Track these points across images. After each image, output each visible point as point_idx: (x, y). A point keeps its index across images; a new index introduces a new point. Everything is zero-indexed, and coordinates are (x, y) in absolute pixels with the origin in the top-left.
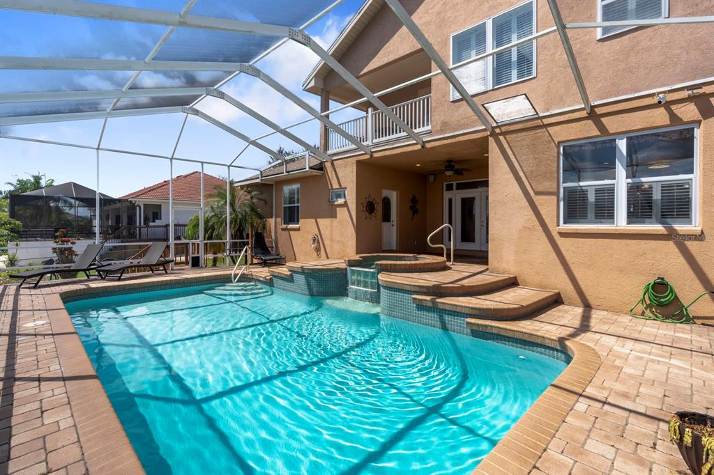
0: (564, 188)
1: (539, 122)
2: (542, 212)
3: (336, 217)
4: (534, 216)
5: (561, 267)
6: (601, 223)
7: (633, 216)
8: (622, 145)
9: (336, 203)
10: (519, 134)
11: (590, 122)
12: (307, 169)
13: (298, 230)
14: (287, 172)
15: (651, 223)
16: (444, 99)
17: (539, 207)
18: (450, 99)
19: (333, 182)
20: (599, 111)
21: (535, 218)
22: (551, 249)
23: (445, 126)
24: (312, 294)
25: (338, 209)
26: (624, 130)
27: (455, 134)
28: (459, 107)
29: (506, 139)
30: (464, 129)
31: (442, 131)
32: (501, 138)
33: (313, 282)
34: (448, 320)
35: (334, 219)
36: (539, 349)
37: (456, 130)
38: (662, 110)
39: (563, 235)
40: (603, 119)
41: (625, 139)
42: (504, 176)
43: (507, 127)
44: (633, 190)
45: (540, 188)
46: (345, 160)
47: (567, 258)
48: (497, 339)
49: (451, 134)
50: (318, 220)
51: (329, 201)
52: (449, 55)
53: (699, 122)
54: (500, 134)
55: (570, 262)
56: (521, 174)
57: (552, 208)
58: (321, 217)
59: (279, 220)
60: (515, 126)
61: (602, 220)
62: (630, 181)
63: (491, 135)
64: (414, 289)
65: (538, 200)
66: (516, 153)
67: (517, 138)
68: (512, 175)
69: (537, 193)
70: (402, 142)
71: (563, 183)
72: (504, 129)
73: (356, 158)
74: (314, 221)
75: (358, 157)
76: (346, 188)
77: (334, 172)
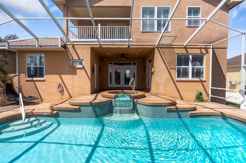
0: (177, 67)
1: (171, 46)
2: (172, 75)
3: (76, 74)
4: (169, 75)
5: (177, 91)
6: (184, 78)
7: (193, 76)
8: (191, 57)
9: (76, 67)
10: (165, 49)
11: (184, 49)
12: (60, 46)
13: (44, 81)
14: (38, 46)
15: (194, 78)
16: (138, 30)
17: (171, 73)
18: (141, 30)
19: (73, 56)
20: (187, 47)
21: (170, 76)
22: (174, 85)
23: (138, 40)
24: (97, 116)
25: (77, 70)
26: (192, 53)
27: (143, 44)
28: (145, 34)
29: (161, 50)
30: (146, 43)
31: (137, 42)
32: (160, 49)
33: (97, 110)
34: (181, 114)
35: (74, 76)
36: (212, 117)
37: (143, 43)
38: (199, 50)
39: (177, 81)
40: (187, 49)
41: (191, 56)
42: (160, 62)
43: (162, 46)
44: (193, 69)
45: (172, 67)
46: (83, 46)
47: (178, 88)
48: (199, 117)
49: (141, 44)
50: (62, 76)
51: (70, 66)
52: (140, 14)
53: (205, 54)
54: (159, 48)
55: (179, 89)
56: (166, 62)
57: (174, 73)
58: (64, 74)
59: (23, 75)
60: (165, 46)
61: (184, 77)
62: (192, 67)
63: (156, 48)
64: (166, 105)
65: (171, 70)
66: (164, 55)
67: (165, 50)
68: (163, 62)
69: (171, 69)
70: (118, 43)
71: (177, 66)
72: (161, 46)
73: (90, 46)
74: (58, 76)
75: (92, 46)
76: (83, 60)
77: (74, 51)
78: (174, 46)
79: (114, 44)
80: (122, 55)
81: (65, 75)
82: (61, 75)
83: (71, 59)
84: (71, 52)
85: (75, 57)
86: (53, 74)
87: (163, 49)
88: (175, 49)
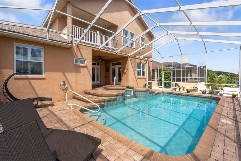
0: (137, 70)
4: (134, 74)
13: (44, 79)
14: (49, 39)
16: (121, 43)
25: (81, 68)
27: (124, 54)
35: (78, 74)
39: (137, 78)
41: (142, 64)
42: (131, 66)
45: (135, 69)
46: (86, 47)
51: (74, 64)
72: (131, 56)
73: (92, 49)
74: (61, 74)
75: (93, 48)
76: (86, 59)
77: (78, 50)
78: (136, 58)
79: (108, 50)
80: (99, 57)
81: (69, 73)
82: (65, 73)
83: (75, 57)
84: (75, 51)
85: (79, 56)
86: (56, 72)
87: (132, 58)
88: (136, 59)
